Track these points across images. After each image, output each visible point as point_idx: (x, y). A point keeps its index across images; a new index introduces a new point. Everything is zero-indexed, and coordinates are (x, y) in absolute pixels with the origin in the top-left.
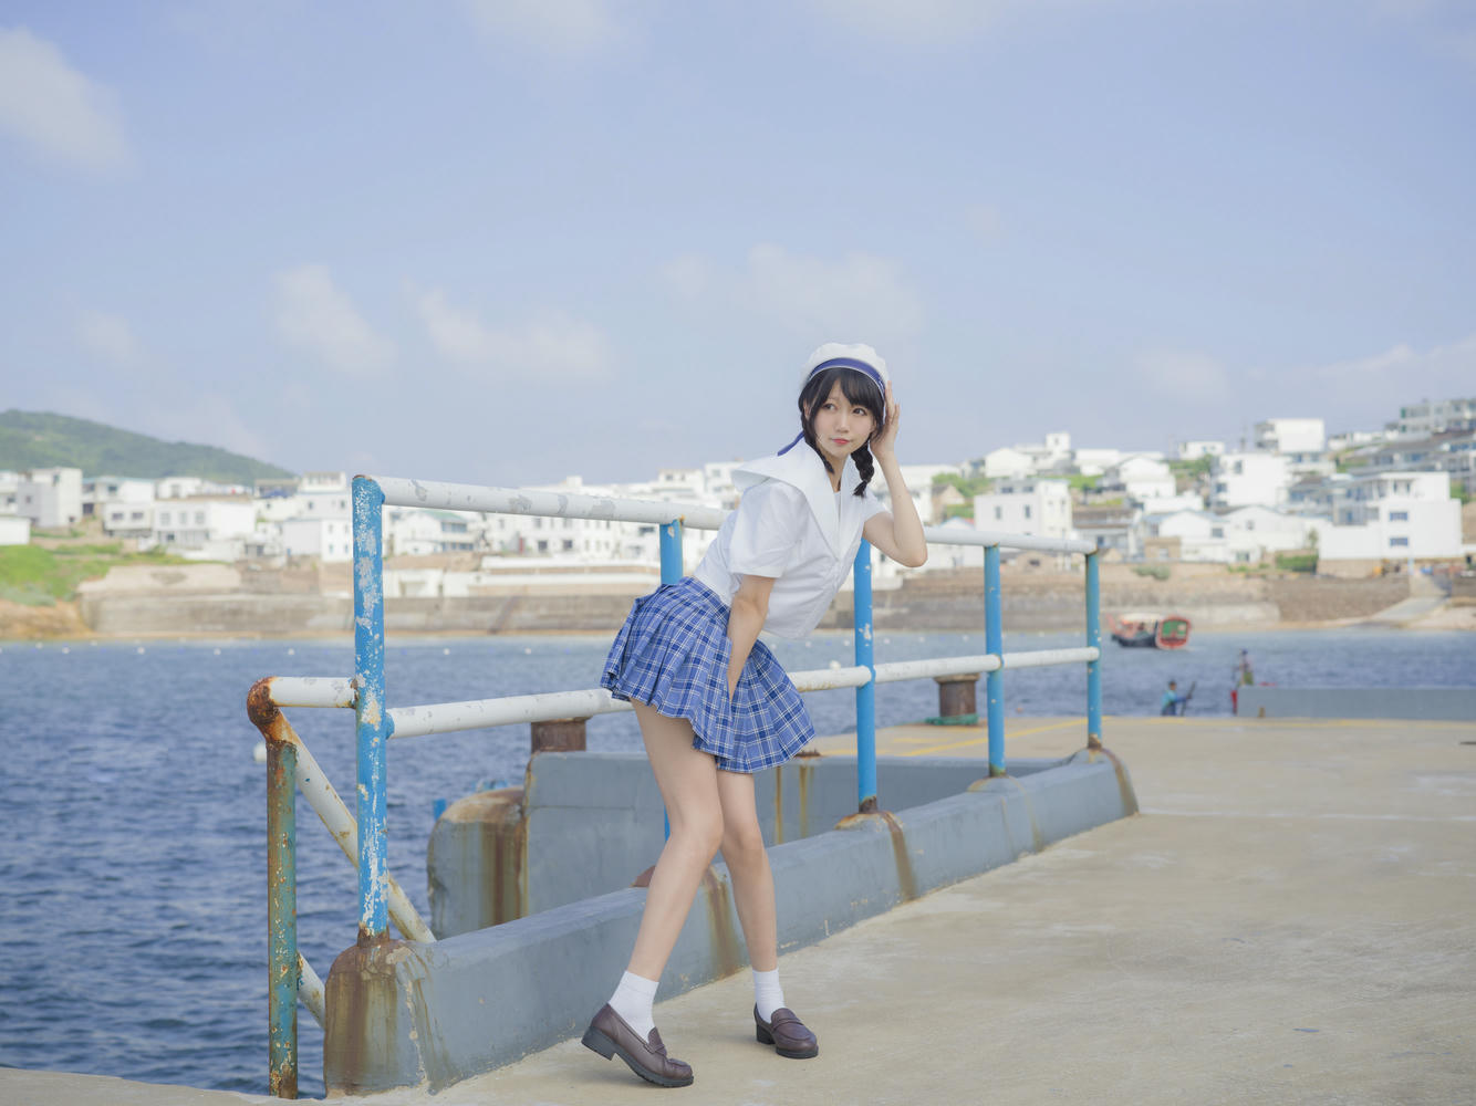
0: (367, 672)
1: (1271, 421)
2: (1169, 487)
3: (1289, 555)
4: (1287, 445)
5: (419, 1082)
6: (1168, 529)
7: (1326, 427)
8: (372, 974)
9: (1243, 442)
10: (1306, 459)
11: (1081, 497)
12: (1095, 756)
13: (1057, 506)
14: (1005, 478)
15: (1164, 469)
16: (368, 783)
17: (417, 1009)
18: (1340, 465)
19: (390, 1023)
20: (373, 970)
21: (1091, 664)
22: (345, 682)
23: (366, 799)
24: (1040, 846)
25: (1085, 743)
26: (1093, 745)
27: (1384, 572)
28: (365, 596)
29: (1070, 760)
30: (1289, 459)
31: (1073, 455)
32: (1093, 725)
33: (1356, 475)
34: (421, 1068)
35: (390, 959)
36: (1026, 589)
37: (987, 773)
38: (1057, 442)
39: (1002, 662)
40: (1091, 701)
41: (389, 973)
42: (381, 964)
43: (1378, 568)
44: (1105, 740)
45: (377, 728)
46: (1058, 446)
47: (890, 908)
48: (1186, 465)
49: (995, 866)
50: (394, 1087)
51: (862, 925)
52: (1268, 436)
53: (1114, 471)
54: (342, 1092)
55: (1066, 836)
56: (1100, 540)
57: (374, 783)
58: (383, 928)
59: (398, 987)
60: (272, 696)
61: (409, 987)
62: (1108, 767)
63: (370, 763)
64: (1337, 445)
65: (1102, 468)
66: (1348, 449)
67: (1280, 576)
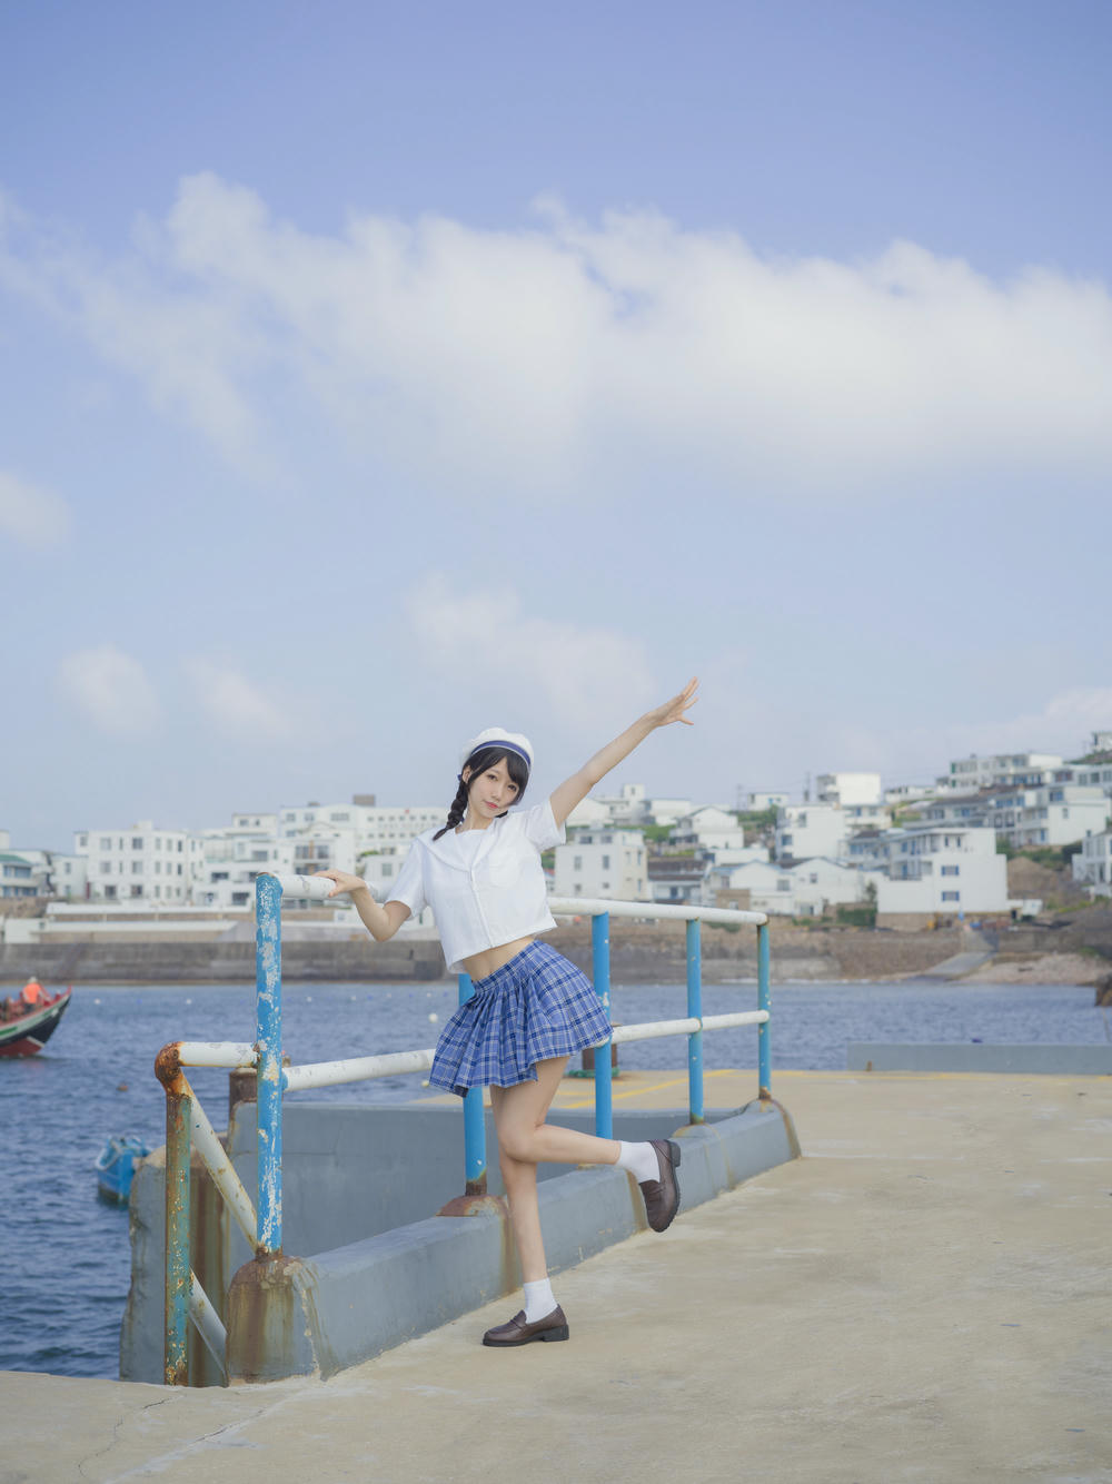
0: (269, 1039)
1: (832, 774)
2: (737, 838)
3: (850, 909)
4: (847, 799)
5: (312, 1370)
6: (738, 880)
7: (883, 781)
8: (271, 1284)
9: (807, 795)
10: (865, 812)
11: (656, 848)
12: (766, 1106)
13: (634, 856)
14: (583, 828)
15: (733, 820)
16: (268, 1129)
17: (310, 1311)
18: (896, 819)
19: (287, 1323)
20: (271, 1280)
21: (762, 1025)
22: (248, 1047)
23: (266, 1141)
24: (732, 1187)
25: (756, 1093)
26: (763, 1096)
27: (937, 926)
28: (268, 975)
29: (745, 1109)
30: (848, 812)
31: (648, 805)
32: (763, 1079)
33: (910, 829)
34: (315, 1360)
35: (286, 1271)
37: (688, 1122)
38: (633, 791)
39: (701, 1025)
40: (762, 1058)
41: (286, 1282)
42: (279, 1275)
43: (931, 923)
44: (773, 1092)
45: (276, 1084)
46: (635, 797)
47: (628, 1237)
48: (754, 817)
49: (703, 1202)
50: (290, 1375)
51: (609, 1251)
52: (830, 788)
53: (688, 821)
54: (243, 1380)
55: (751, 1176)
56: (674, 891)
57: (273, 1128)
58: (278, 1246)
59: (294, 1293)
60: (181, 1058)
61: (304, 1295)
62: (777, 1115)
63: (269, 1112)
64: (893, 799)
65: (675, 818)
66: (904, 803)
67: (842, 929)
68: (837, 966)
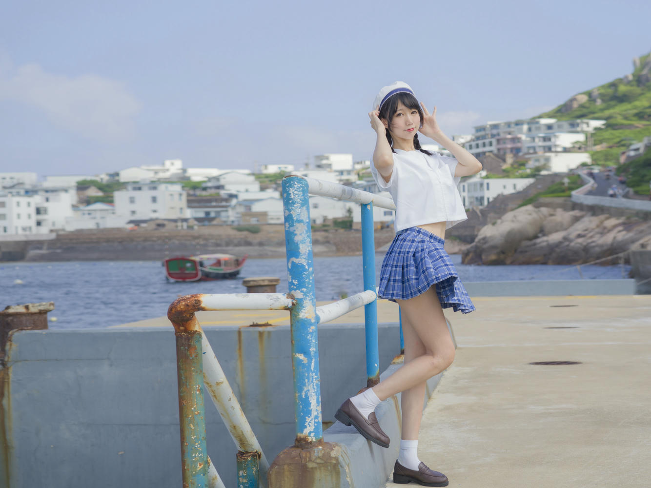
1: (326, 155)
2: (256, 187)
3: (339, 220)
4: (336, 167)
6: (257, 208)
7: (353, 158)
9: (307, 165)
10: (345, 173)
11: (191, 192)
13: (176, 197)
14: (135, 182)
15: (252, 178)
18: (360, 177)
27: (382, 228)
30: (337, 174)
31: (184, 171)
33: (368, 181)
36: (155, 239)
38: (172, 164)
43: (379, 226)
46: (174, 167)
48: (267, 176)
52: (324, 162)
53: (217, 179)
56: (207, 213)
64: (358, 167)
65: (207, 177)
66: (364, 169)
67: (336, 230)
68: (334, 248)
